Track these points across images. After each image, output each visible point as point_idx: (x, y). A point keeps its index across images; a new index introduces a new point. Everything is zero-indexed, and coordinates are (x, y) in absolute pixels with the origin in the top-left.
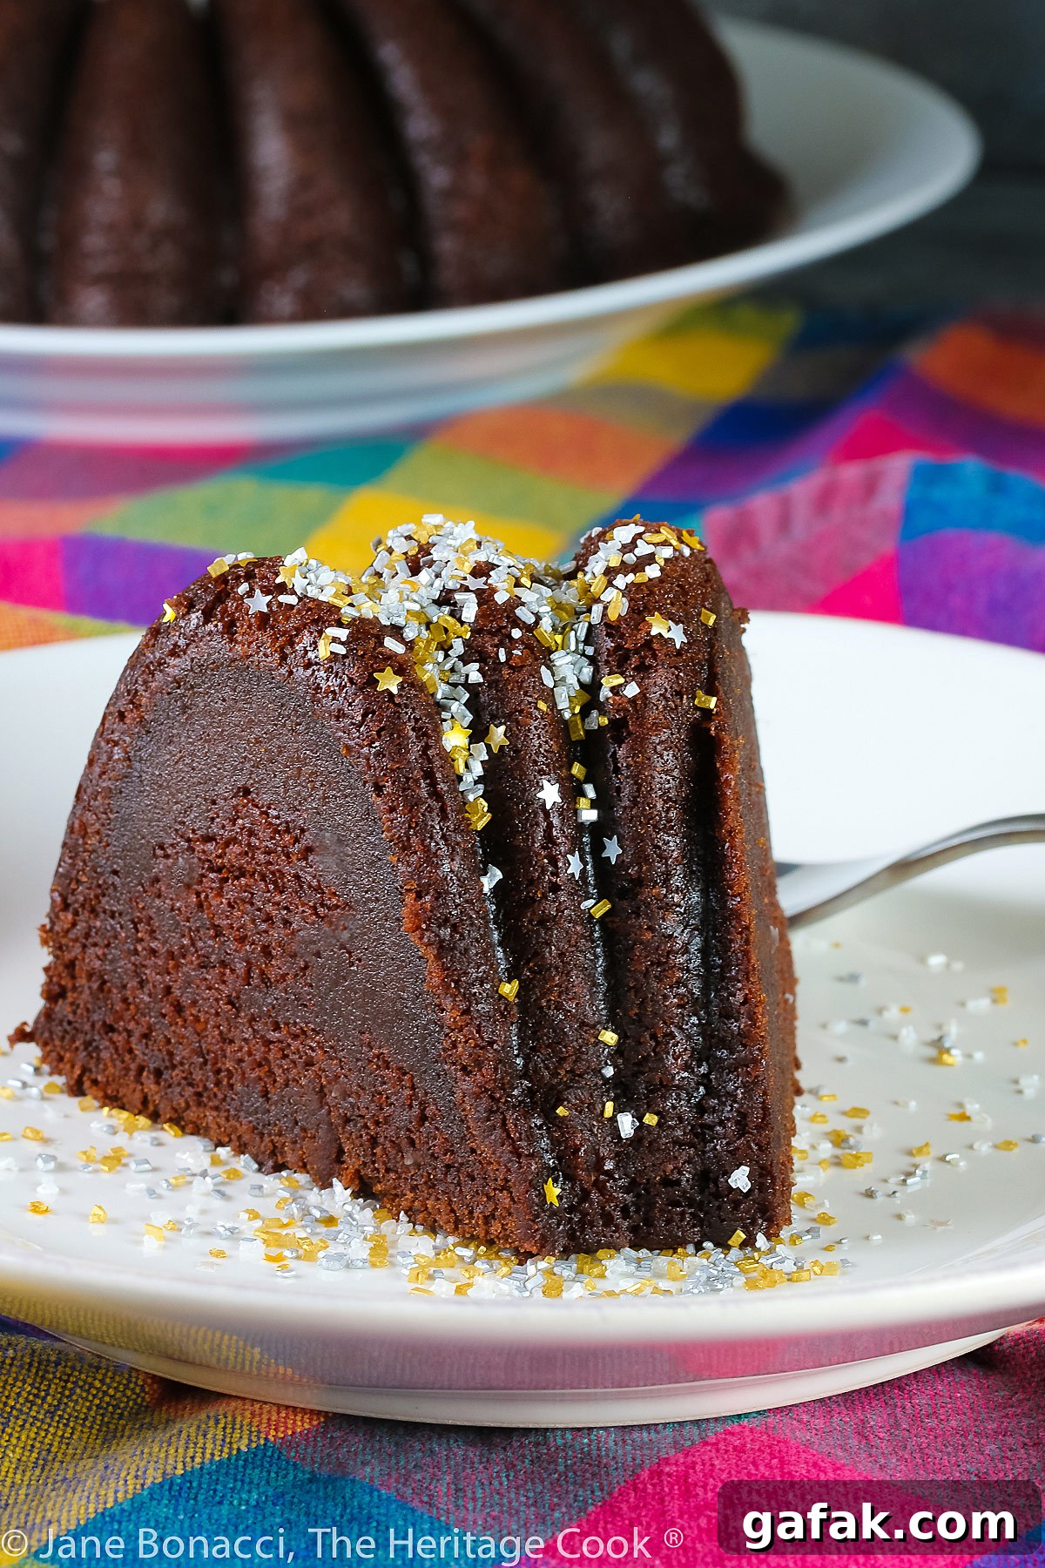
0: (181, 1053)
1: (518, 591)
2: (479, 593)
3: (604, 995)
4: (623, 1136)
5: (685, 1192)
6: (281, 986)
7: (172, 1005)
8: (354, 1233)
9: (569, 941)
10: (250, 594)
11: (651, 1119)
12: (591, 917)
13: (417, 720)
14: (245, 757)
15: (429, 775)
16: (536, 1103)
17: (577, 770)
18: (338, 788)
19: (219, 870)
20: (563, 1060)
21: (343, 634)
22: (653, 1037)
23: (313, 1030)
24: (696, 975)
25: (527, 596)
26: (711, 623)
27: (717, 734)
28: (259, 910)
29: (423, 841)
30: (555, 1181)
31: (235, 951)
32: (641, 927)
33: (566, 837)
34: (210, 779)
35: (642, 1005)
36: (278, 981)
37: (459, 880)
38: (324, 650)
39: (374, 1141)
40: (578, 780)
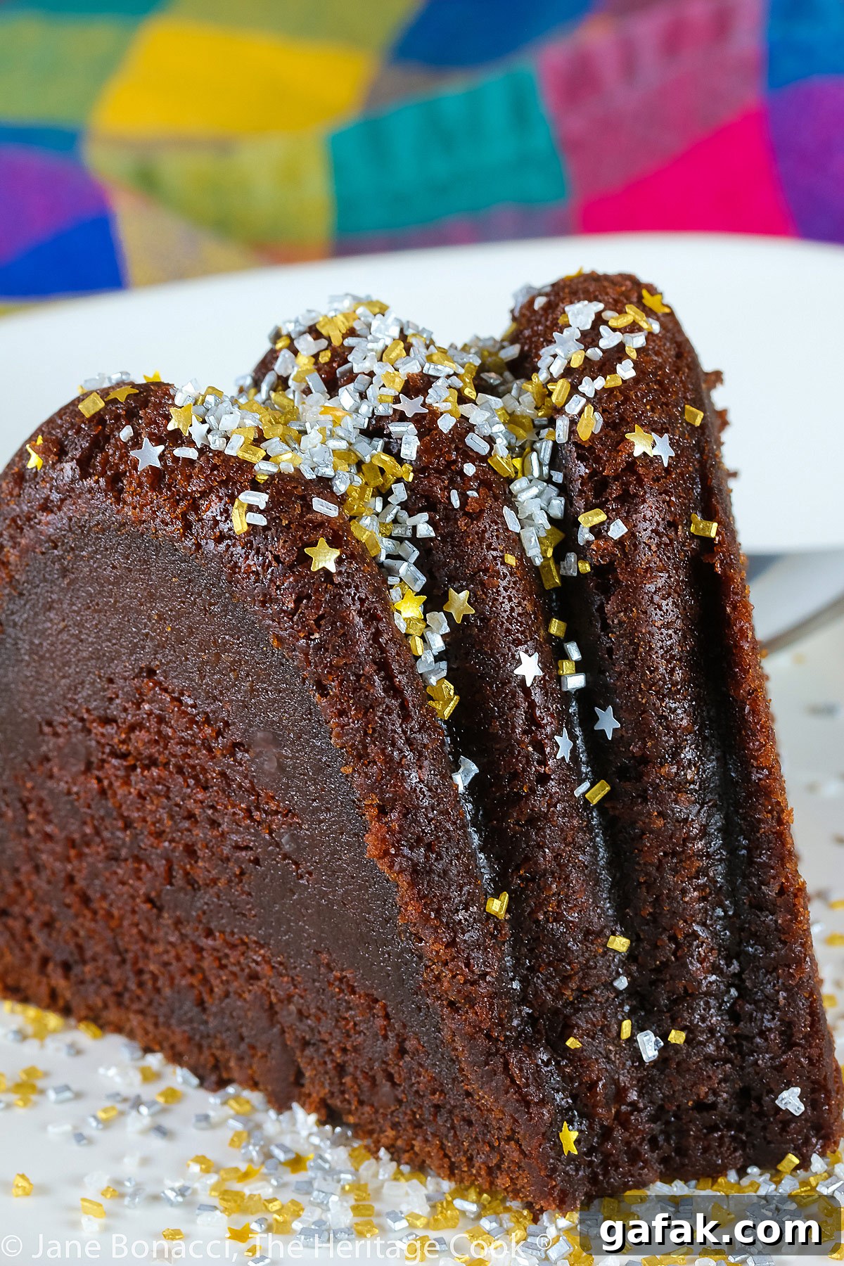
0: (94, 948)
1: (465, 409)
2: (418, 420)
3: (609, 892)
4: (645, 1057)
5: (722, 1115)
6: (212, 891)
7: (77, 894)
8: (330, 1185)
9: (565, 839)
10: (136, 442)
11: (677, 1037)
12: (587, 802)
13: (362, 601)
14: (147, 634)
15: (383, 666)
16: (539, 1032)
17: (556, 627)
18: (269, 680)
19: (124, 756)
20: (566, 979)
21: (261, 499)
22: (673, 938)
23: (256, 942)
24: (718, 860)
25: (476, 415)
26: (698, 422)
27: (724, 570)
28: (177, 805)
29: (383, 750)
30: (571, 1122)
31: (152, 846)
32: (650, 814)
33: (552, 715)
34: (104, 655)
35: (657, 902)
36: (207, 885)
37: (430, 790)
38: (240, 522)
39: (341, 1069)
40: (557, 637)
